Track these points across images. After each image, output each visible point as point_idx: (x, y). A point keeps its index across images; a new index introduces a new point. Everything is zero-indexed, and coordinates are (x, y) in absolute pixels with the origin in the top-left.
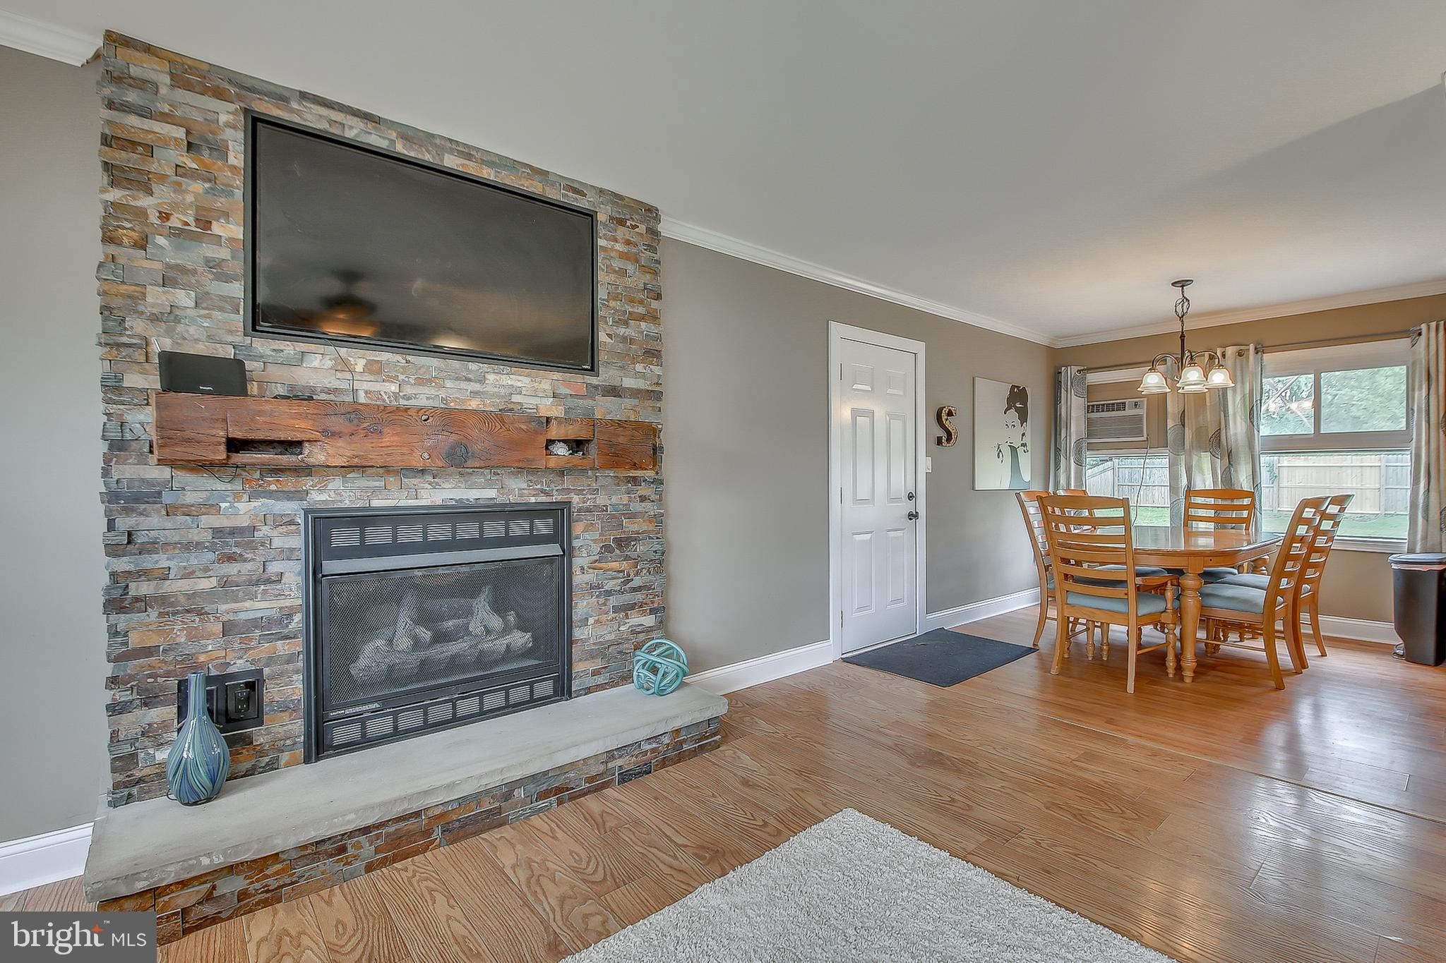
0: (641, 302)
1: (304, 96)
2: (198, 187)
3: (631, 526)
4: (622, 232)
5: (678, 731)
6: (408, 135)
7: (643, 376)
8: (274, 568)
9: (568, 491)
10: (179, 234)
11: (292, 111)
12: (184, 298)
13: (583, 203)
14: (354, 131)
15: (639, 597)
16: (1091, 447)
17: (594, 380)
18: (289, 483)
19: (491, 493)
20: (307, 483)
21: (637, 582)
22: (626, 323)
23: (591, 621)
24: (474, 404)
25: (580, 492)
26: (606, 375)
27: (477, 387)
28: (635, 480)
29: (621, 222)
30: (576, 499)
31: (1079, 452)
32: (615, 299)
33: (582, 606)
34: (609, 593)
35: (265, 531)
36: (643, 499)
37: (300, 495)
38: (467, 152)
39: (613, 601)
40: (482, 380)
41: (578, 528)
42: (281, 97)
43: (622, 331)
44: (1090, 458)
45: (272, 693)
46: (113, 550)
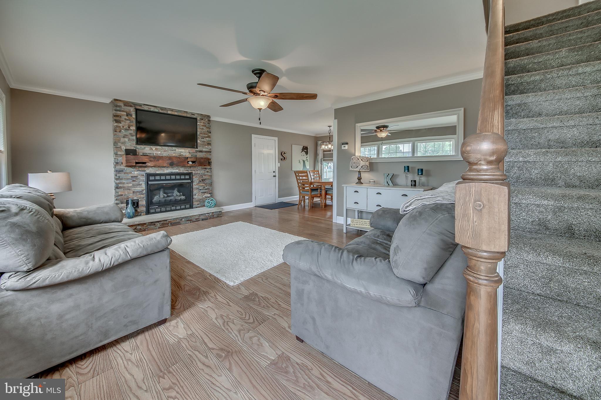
0: (207, 134)
1: (144, 105)
2: (128, 122)
3: (204, 177)
4: (202, 121)
5: (213, 213)
6: (162, 109)
7: (207, 148)
8: (141, 183)
9: (192, 170)
10: (126, 129)
11: (142, 107)
12: (126, 140)
13: (194, 117)
14: (152, 109)
15: (207, 191)
16: (324, 160)
17: (197, 150)
18: (143, 169)
19: (177, 171)
20: (146, 169)
21: (206, 188)
22: (203, 138)
23: (197, 195)
24: (174, 155)
25: (195, 171)
26: (199, 149)
27: (175, 152)
28: (206, 168)
29: (202, 119)
30: (193, 172)
31: (321, 161)
32: (201, 134)
33: (195, 192)
34: (200, 190)
35: (139, 177)
36: (207, 172)
37: (145, 171)
38: (172, 110)
39: (201, 191)
40: (175, 150)
41: (194, 177)
42: (140, 105)
43: (203, 140)
44: (324, 163)
45: (140, 203)
46: (117, 179)
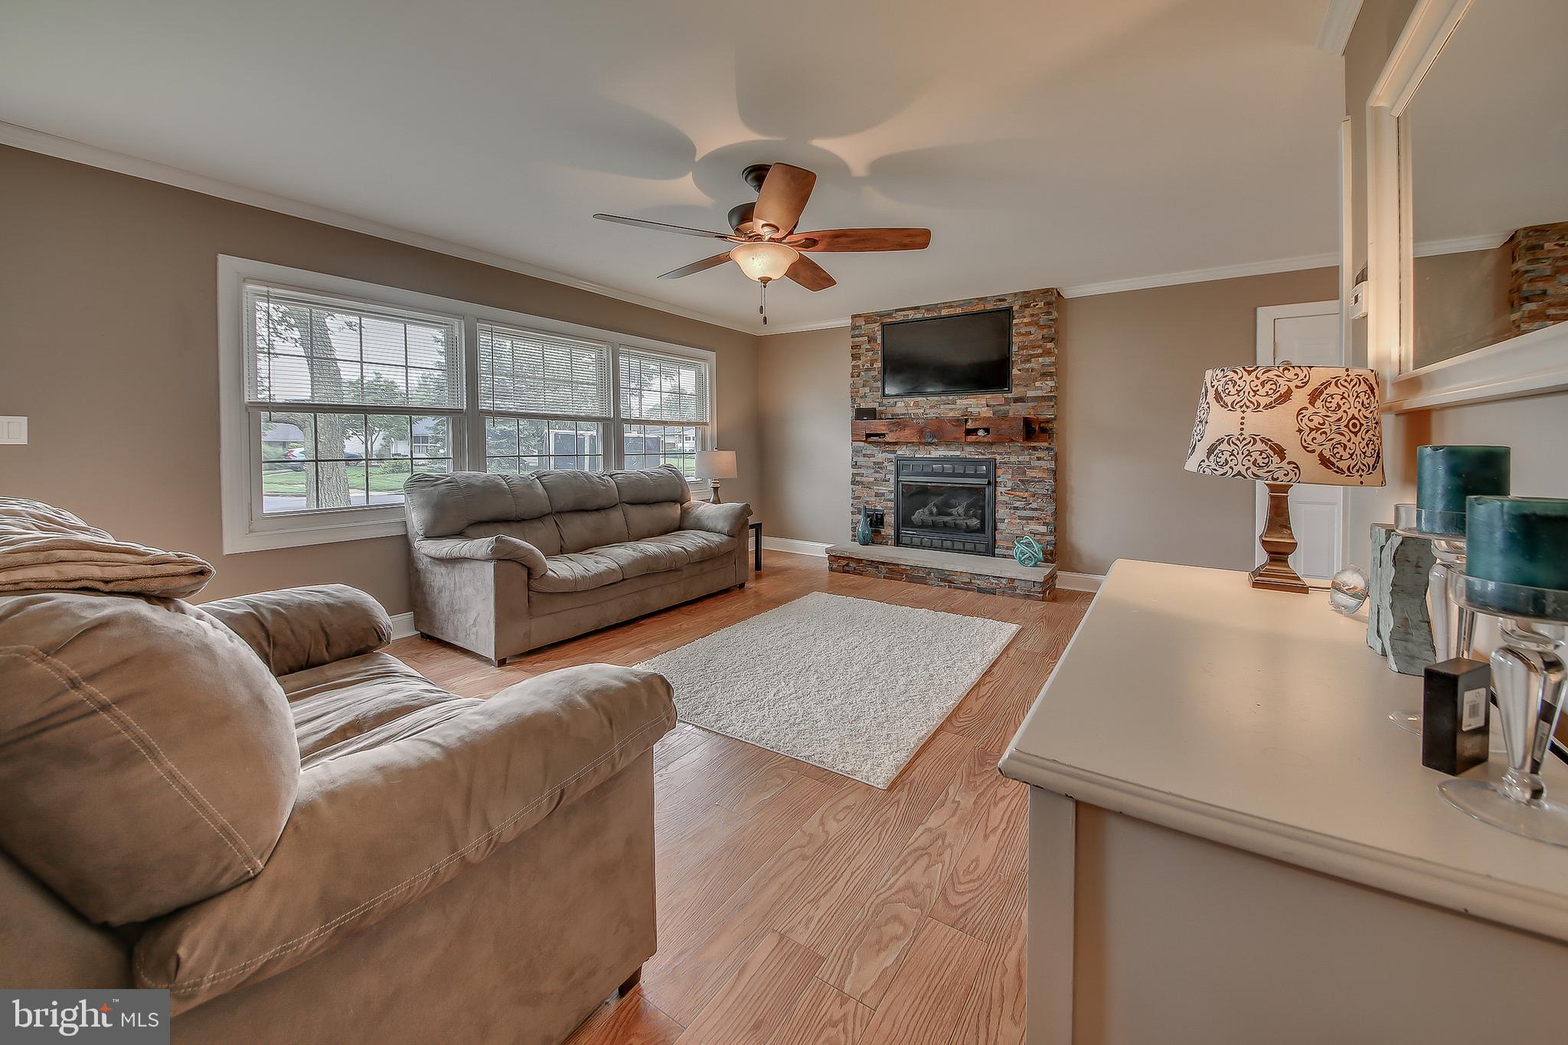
0: (1040, 347)
1: (897, 310)
2: (871, 353)
3: (1030, 474)
4: (1028, 312)
6: (928, 309)
7: (1041, 388)
8: (888, 477)
9: (994, 453)
10: (868, 370)
11: (894, 317)
12: (867, 390)
13: (1005, 305)
14: (912, 315)
15: (1035, 514)
17: (1010, 395)
18: (891, 448)
19: (958, 453)
20: (897, 448)
21: (1034, 505)
22: (1029, 361)
23: (1006, 521)
24: (951, 414)
25: (1001, 454)
26: (1016, 392)
27: (953, 406)
28: (1034, 448)
29: (1027, 306)
30: (998, 457)
32: (1023, 349)
33: (1002, 512)
34: (1016, 508)
35: (886, 464)
36: (1039, 459)
37: (894, 452)
38: (950, 305)
39: (1019, 513)
40: (954, 403)
41: (999, 472)
42: (889, 314)
43: (1027, 366)
45: (886, 519)
46: (853, 467)
